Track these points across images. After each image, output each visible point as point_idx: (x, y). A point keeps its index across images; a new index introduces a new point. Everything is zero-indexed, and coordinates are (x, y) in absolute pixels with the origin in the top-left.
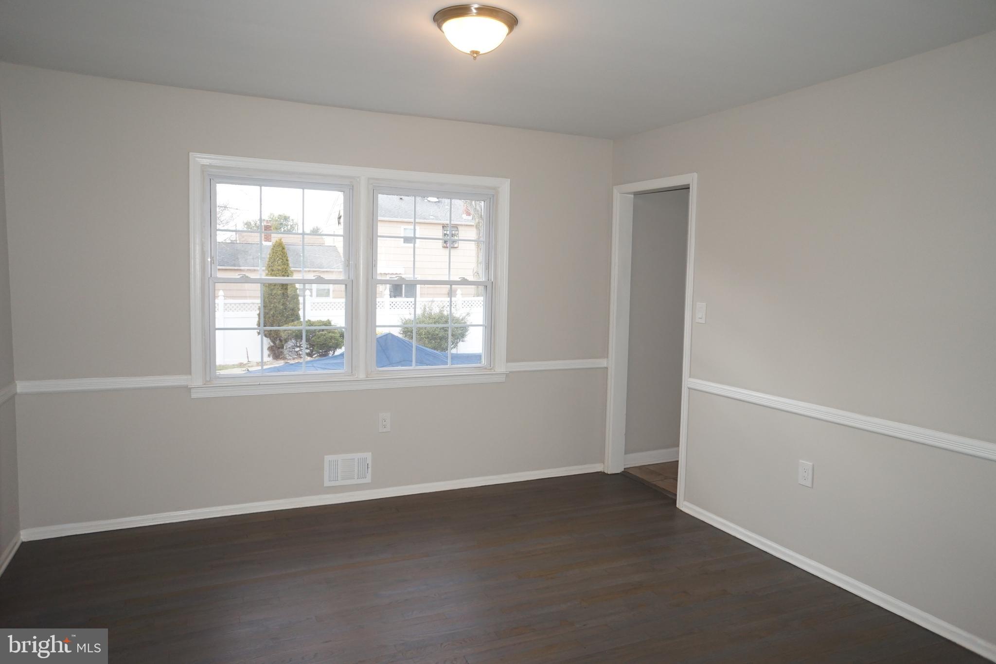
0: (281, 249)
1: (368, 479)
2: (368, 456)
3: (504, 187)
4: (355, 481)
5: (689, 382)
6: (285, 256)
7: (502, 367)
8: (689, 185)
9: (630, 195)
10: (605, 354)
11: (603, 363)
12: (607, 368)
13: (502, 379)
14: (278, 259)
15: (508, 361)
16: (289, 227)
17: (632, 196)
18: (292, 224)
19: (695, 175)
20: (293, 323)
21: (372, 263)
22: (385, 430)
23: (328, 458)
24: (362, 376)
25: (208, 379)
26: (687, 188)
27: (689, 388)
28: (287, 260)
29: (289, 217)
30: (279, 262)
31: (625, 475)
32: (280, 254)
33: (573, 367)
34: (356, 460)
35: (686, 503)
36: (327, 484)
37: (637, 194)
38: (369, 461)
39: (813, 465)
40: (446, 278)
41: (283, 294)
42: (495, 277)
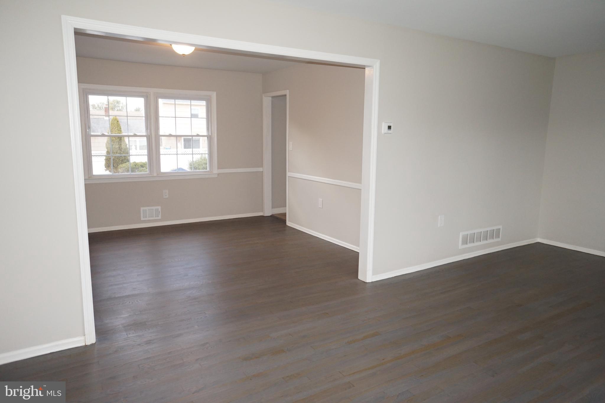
0: (116, 121)
1: (160, 217)
2: (159, 208)
3: (214, 95)
4: (154, 218)
5: (288, 174)
6: (119, 126)
7: (216, 171)
8: (286, 95)
9: (269, 98)
10: (262, 165)
11: (260, 169)
12: (263, 172)
13: (216, 176)
14: (115, 127)
15: (218, 168)
16: (120, 108)
17: (271, 98)
18: (122, 105)
19: (288, 91)
20: (125, 164)
21: (157, 128)
22: (166, 197)
23: (142, 209)
24: (155, 175)
25: (90, 176)
26: (285, 95)
27: (289, 177)
28: (120, 128)
29: (120, 101)
30: (116, 129)
31: (272, 216)
32: (116, 125)
33: (248, 171)
34: (154, 210)
35: (289, 223)
36: (142, 219)
37: (273, 97)
38: (160, 210)
39: (322, 200)
40: (190, 134)
41: (119, 147)
42: (211, 133)
